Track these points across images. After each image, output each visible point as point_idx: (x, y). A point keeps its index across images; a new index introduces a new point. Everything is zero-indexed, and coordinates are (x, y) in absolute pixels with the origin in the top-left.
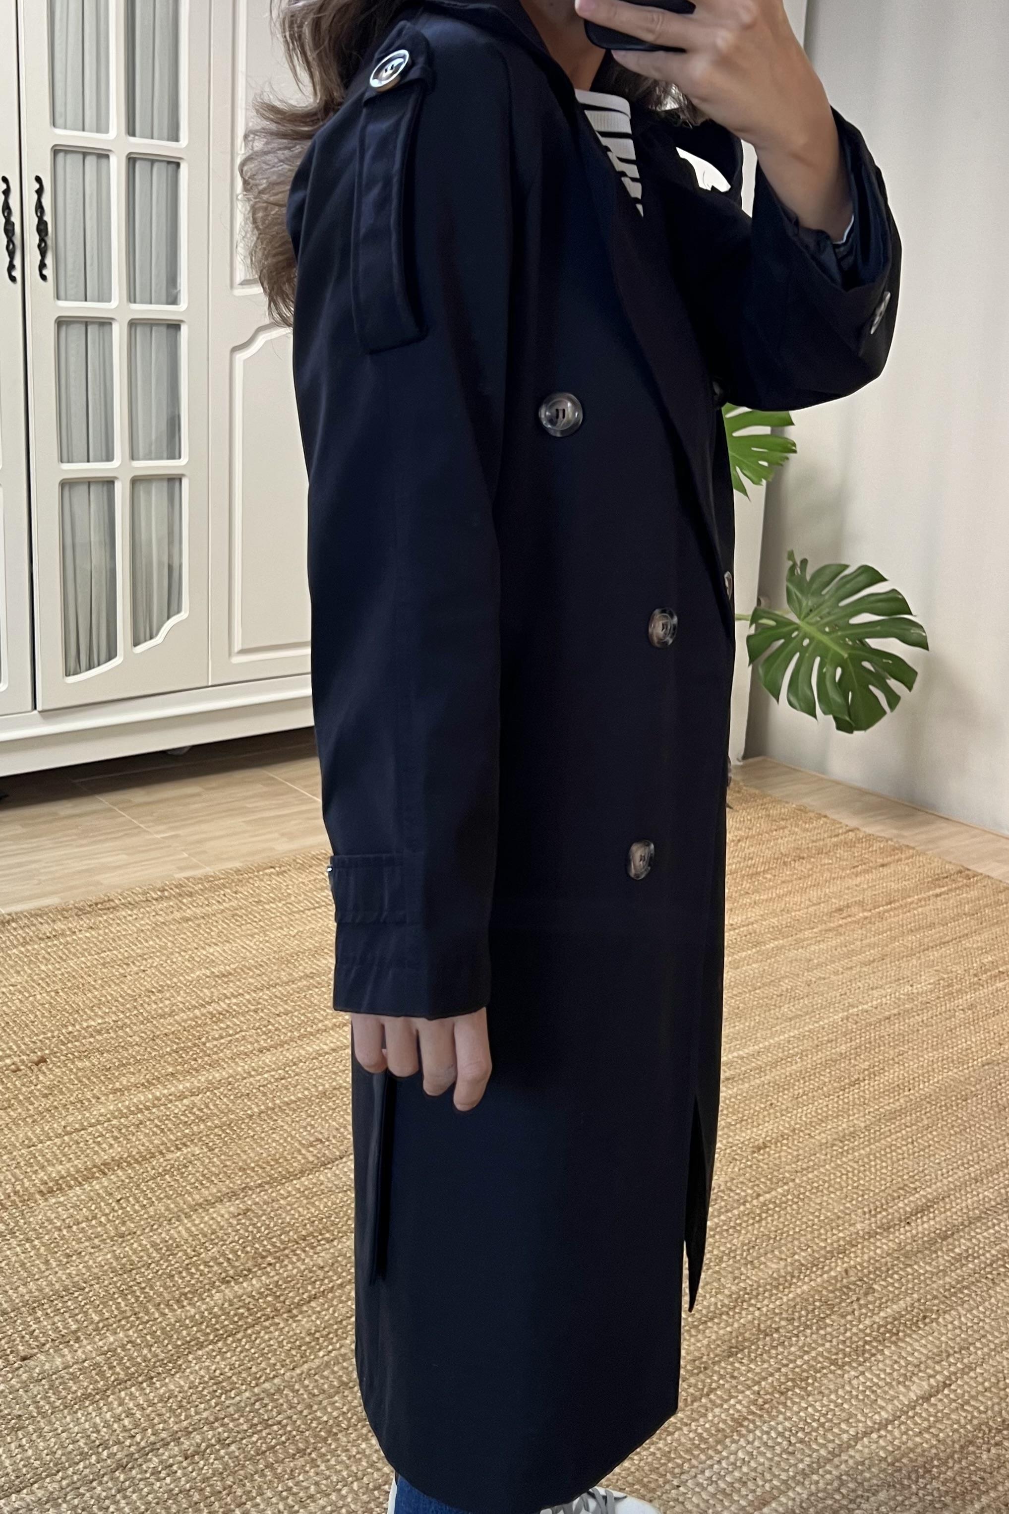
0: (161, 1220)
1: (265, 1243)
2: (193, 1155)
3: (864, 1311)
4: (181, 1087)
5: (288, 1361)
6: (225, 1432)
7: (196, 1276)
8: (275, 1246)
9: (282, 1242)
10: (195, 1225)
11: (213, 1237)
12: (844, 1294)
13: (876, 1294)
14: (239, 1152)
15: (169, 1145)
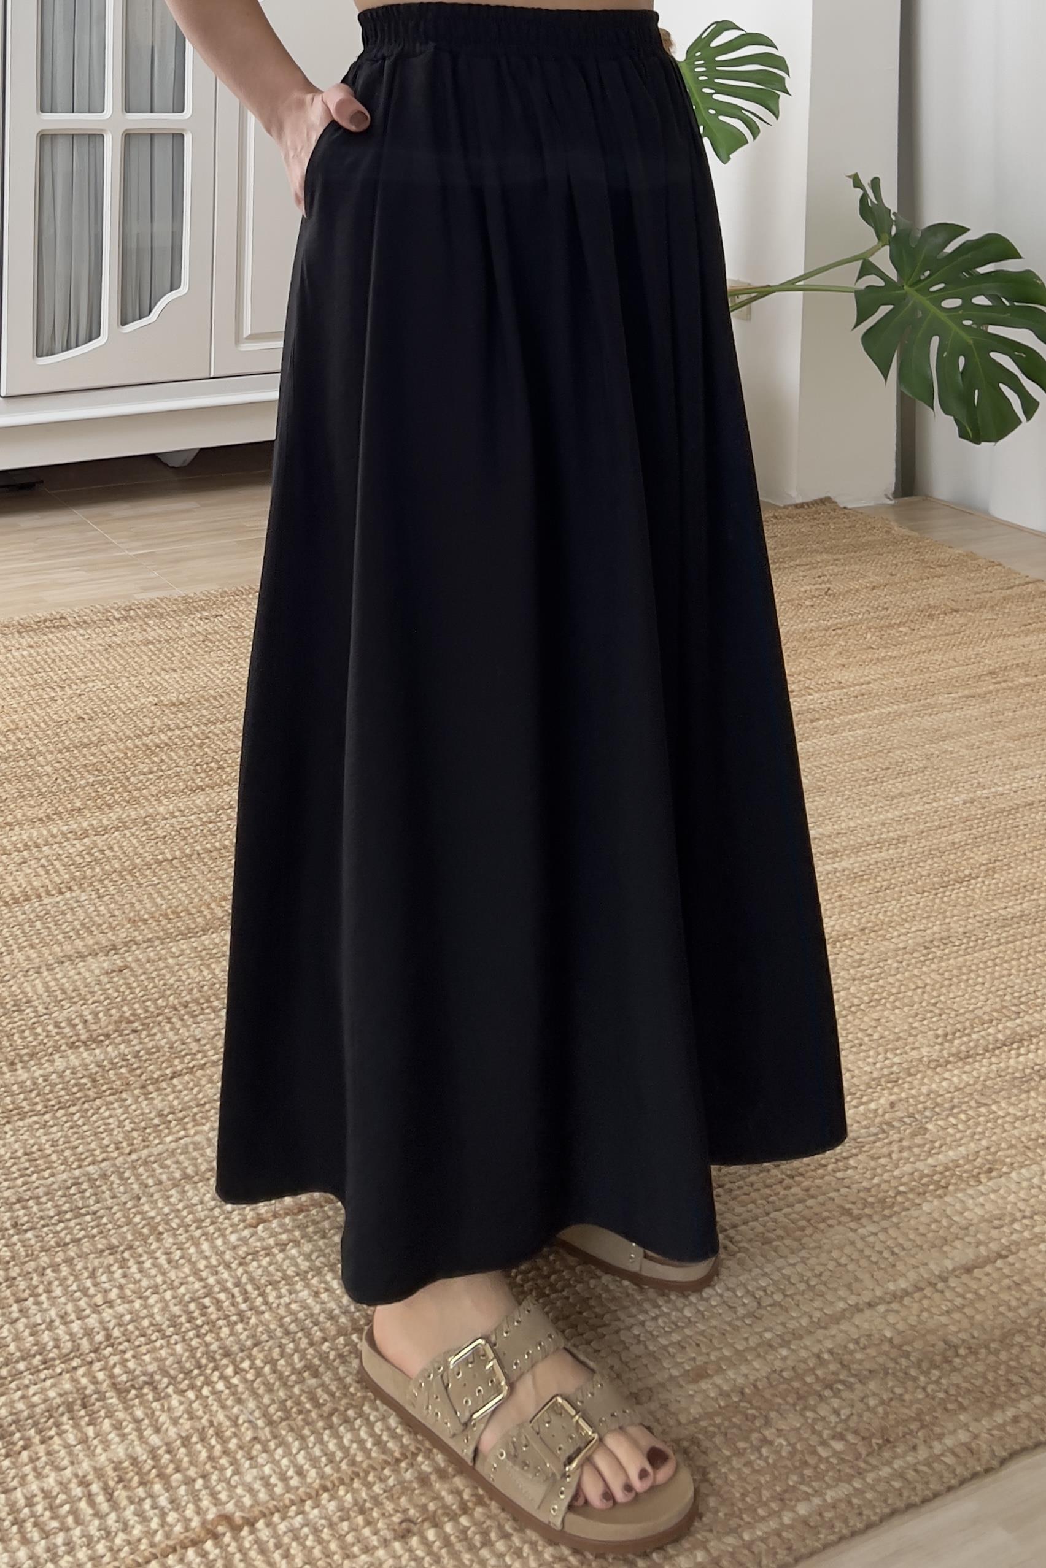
0: (17, 970)
1: (136, 1006)
2: (78, 901)
3: (905, 1154)
4: (85, 824)
5: (125, 1144)
6: (25, 1215)
7: (41, 1037)
8: (146, 1011)
9: (158, 1008)
10: (56, 979)
11: (74, 994)
12: (884, 1131)
13: (927, 1136)
14: (134, 901)
15: (50, 888)
